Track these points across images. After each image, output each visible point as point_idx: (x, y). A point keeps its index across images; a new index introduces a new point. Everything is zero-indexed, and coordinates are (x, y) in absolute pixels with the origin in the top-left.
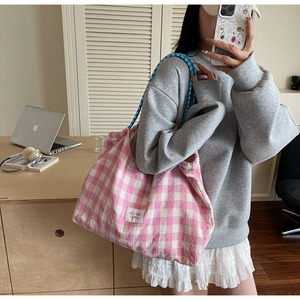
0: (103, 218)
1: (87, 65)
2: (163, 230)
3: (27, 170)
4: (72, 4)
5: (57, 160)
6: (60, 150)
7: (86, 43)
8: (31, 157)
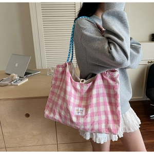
0: (63, 113)
1: (44, 33)
2: (96, 119)
3: (12, 85)
4: (34, 2)
5: (27, 80)
6: (29, 75)
7: (43, 22)
8: (13, 79)
